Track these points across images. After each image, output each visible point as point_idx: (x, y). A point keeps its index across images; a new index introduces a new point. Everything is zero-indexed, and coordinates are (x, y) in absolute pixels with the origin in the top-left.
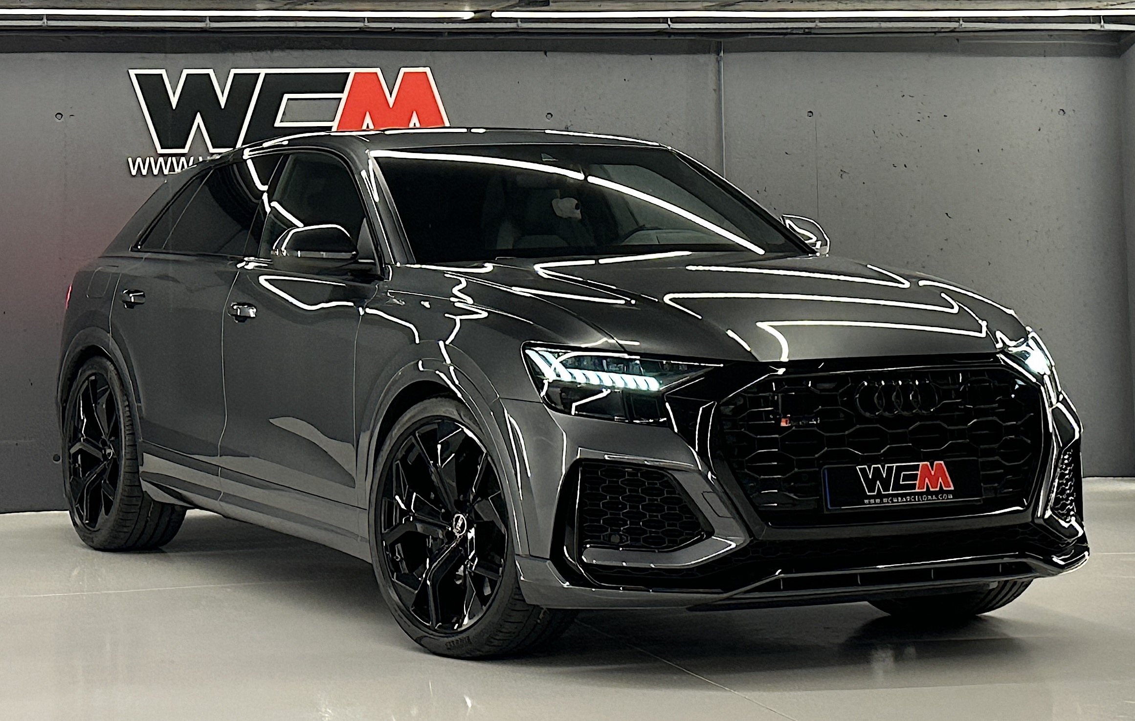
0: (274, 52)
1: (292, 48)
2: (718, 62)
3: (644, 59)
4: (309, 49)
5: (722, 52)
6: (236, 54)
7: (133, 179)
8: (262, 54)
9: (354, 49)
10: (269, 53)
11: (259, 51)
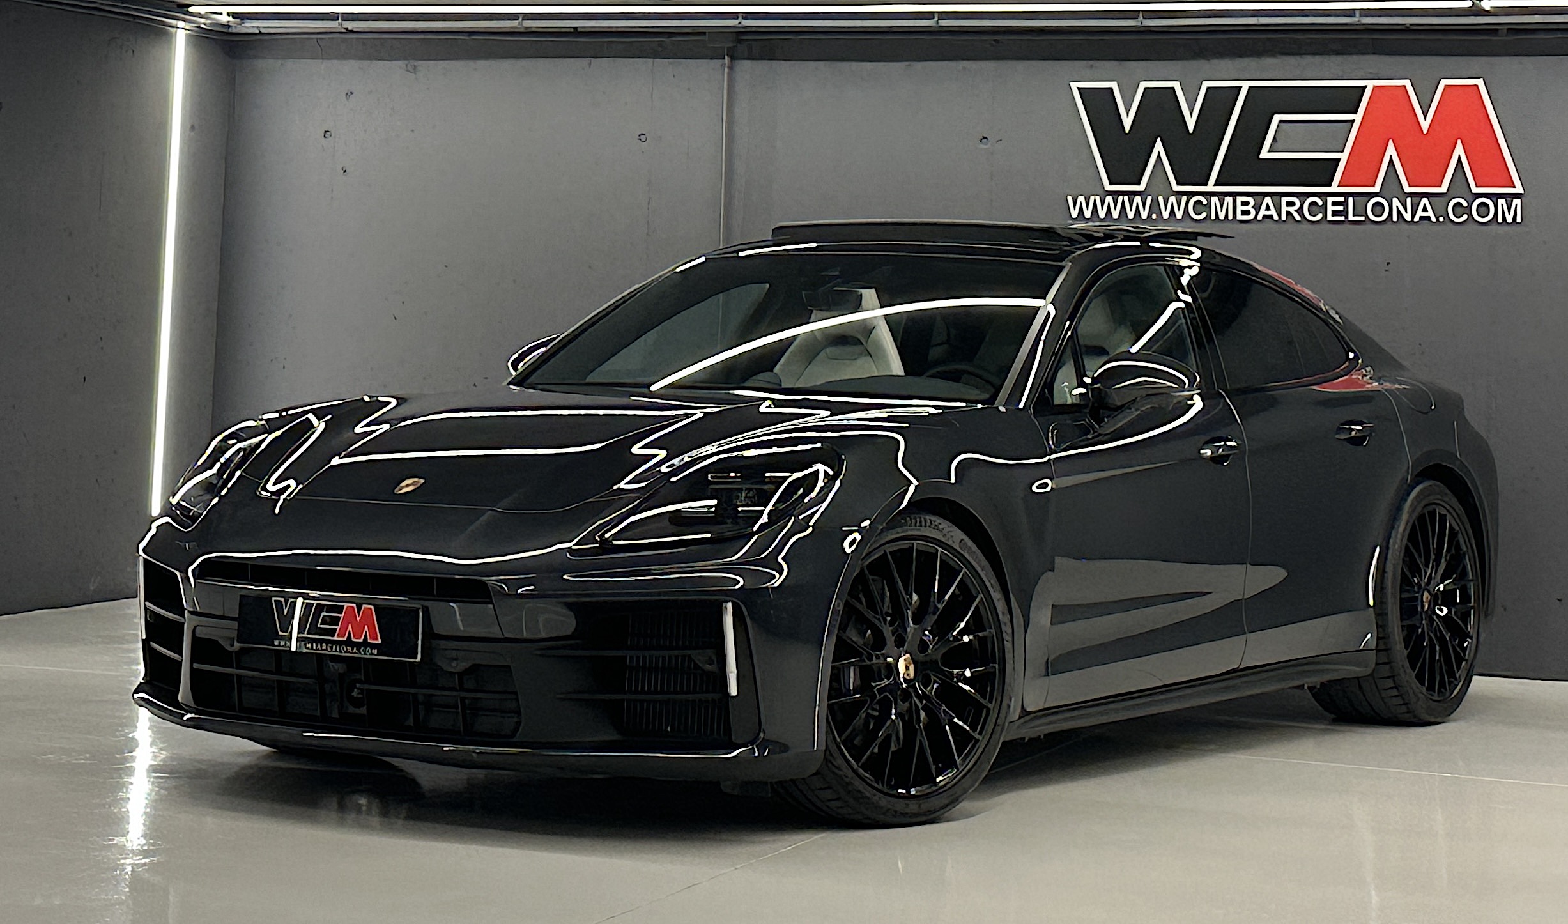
0: (1263, 58)
1: (1286, 54)
4: (1310, 55)
8: (1246, 61)
9: (1374, 54)
10: (1256, 59)
11: (1241, 56)
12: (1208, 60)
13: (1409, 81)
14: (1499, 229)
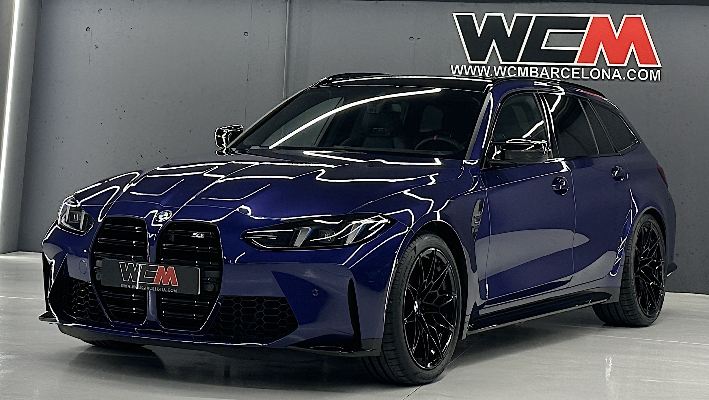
0: (542, 3)
4: (565, 2)
6: (519, 4)
8: (534, 4)
9: (594, 2)
10: (539, 3)
13: (609, 15)
14: (650, 83)
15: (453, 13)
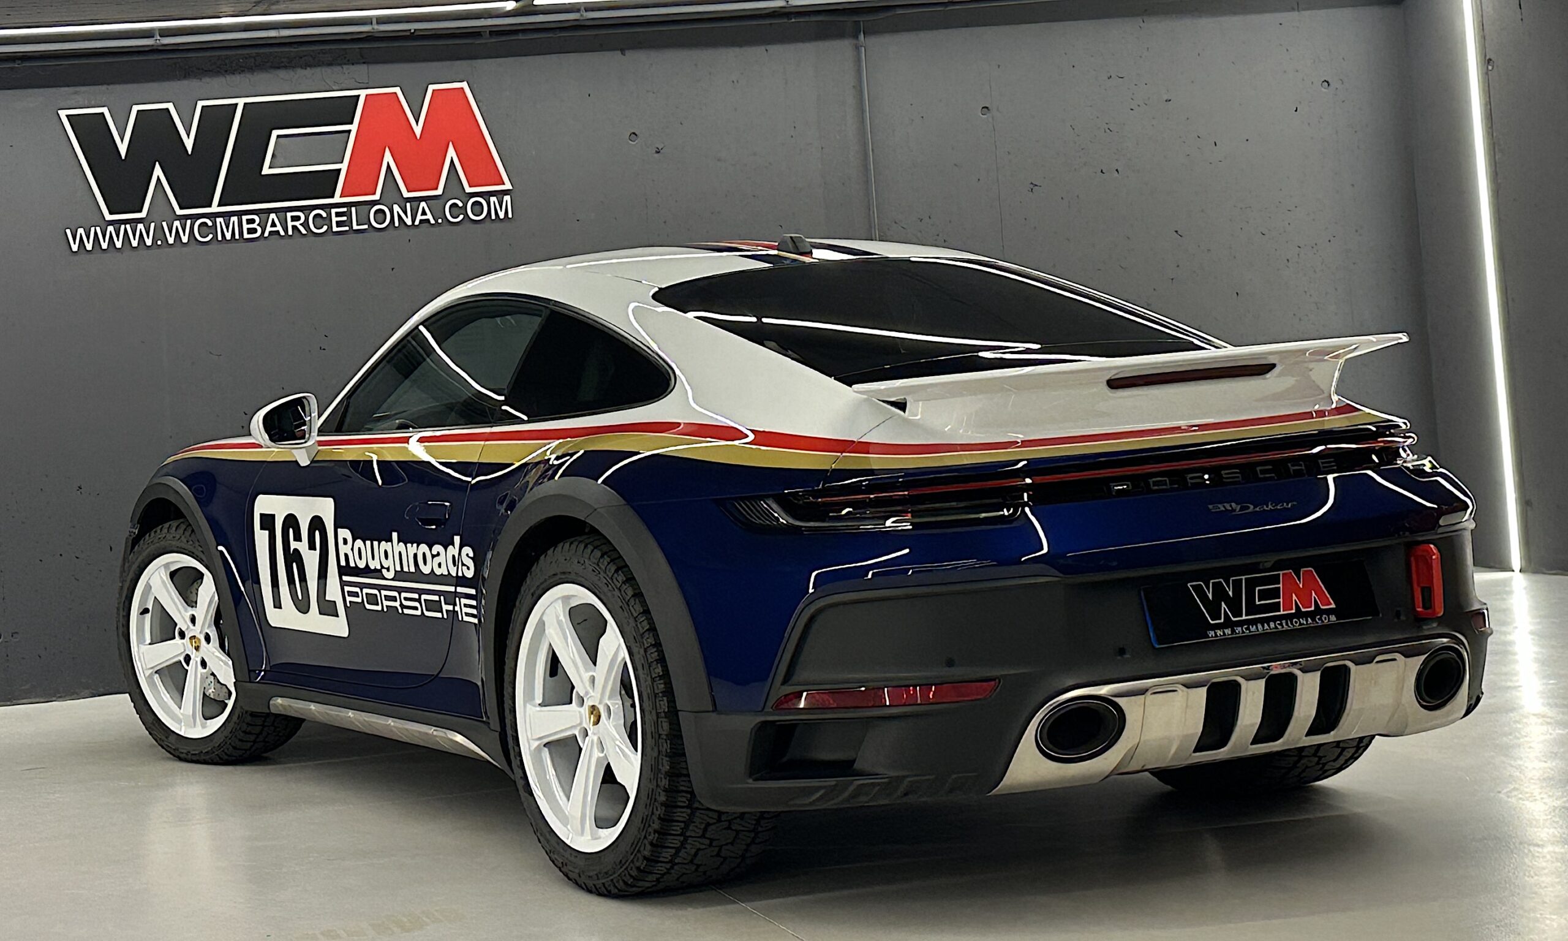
0: (255, 74)
1: (279, 68)
2: (857, 48)
3: (756, 52)
4: (302, 68)
5: (862, 33)
6: (203, 80)
7: (76, 258)
8: (236, 79)
9: (364, 63)
10: (249, 75)
11: (234, 74)
12: (201, 79)
13: (399, 88)
14: (494, 225)
15: (59, 112)
